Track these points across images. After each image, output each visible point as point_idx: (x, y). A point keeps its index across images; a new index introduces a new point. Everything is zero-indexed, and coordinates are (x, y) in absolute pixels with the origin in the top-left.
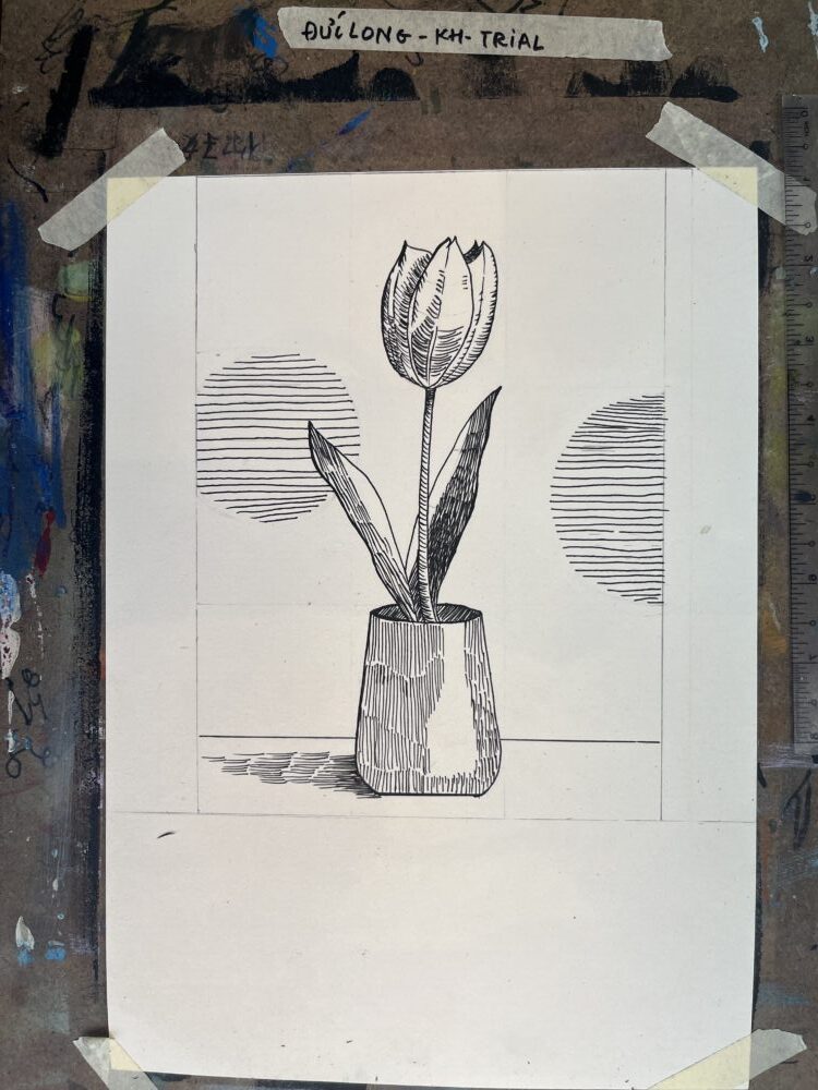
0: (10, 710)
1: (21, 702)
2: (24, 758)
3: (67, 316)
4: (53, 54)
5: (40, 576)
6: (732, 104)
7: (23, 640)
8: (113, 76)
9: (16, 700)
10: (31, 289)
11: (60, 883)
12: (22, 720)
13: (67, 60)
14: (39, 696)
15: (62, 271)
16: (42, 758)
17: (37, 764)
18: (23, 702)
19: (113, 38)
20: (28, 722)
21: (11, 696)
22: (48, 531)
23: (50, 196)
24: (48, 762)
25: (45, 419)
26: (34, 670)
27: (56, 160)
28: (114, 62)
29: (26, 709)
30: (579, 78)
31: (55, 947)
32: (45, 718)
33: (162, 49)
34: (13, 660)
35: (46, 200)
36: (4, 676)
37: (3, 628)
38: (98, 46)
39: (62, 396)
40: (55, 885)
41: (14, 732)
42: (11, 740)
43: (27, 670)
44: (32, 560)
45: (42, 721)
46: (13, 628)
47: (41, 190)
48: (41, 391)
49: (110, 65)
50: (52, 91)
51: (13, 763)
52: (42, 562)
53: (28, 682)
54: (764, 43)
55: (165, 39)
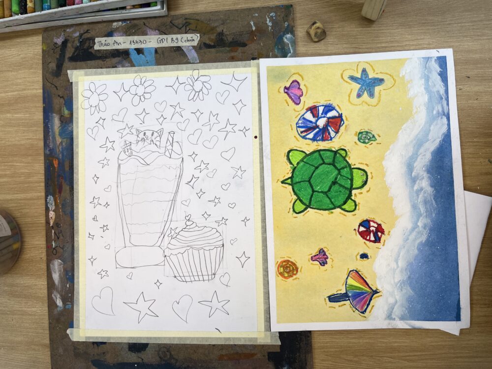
0: (53, 235)
1: (56, 232)
2: (58, 249)
3: (64, 122)
4: (57, 48)
5: (60, 196)
6: (245, 48)
7: (56, 215)
8: (74, 53)
9: (55, 232)
10: (54, 115)
11: (69, 285)
12: (56, 237)
13: (61, 49)
14: (61, 230)
15: (62, 109)
16: (63, 248)
17: (62, 250)
18: (57, 232)
19: (73, 42)
20: (58, 238)
21: (53, 231)
22: (61, 183)
23: (58, 88)
24: (64, 249)
25: (59, 151)
26: (59, 223)
27: (60, 78)
28: (74, 49)
29: (57, 234)
30: (202, 44)
31: (69, 304)
32: (63, 237)
33: (87, 45)
34: (53, 221)
35: (57, 89)
36: (51, 225)
37: (50, 212)
38: (69, 45)
39: (64, 144)
40: (68, 286)
41: (55, 241)
42: (54, 244)
43: (57, 223)
44: (58, 191)
45: (62, 238)
46: (53, 211)
47: (56, 87)
48: (58, 143)
49: (73, 50)
50: (57, 58)
51: (55, 251)
52: (60, 192)
53: (58, 226)
54: (254, 28)
55: (88, 42)
